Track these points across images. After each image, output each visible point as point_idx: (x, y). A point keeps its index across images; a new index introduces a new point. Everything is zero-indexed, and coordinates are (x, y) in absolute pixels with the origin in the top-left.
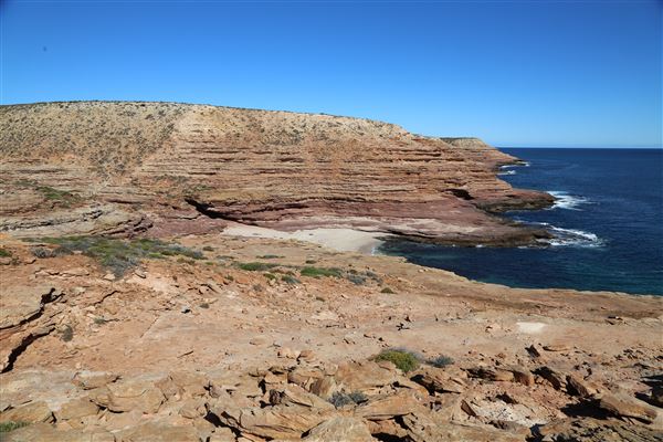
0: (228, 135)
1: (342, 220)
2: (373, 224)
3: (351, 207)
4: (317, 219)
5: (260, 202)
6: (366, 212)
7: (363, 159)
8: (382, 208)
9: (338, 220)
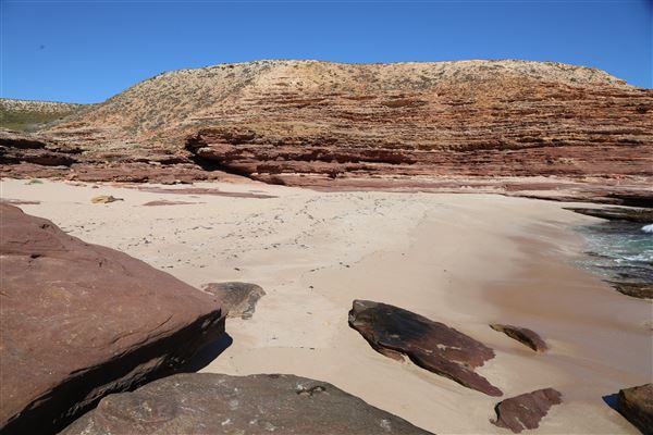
0: (322, 87)
1: (482, 182)
2: (562, 186)
3: (508, 159)
4: (428, 180)
5: (304, 141)
6: (543, 166)
7: (539, 96)
8: (585, 157)
9: (474, 181)
